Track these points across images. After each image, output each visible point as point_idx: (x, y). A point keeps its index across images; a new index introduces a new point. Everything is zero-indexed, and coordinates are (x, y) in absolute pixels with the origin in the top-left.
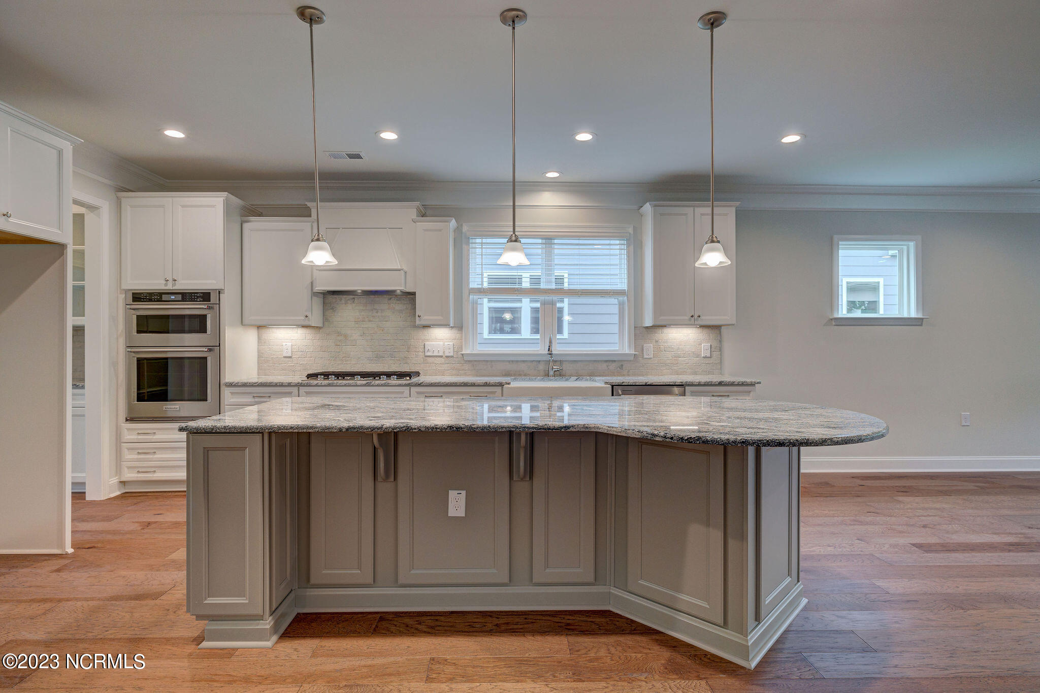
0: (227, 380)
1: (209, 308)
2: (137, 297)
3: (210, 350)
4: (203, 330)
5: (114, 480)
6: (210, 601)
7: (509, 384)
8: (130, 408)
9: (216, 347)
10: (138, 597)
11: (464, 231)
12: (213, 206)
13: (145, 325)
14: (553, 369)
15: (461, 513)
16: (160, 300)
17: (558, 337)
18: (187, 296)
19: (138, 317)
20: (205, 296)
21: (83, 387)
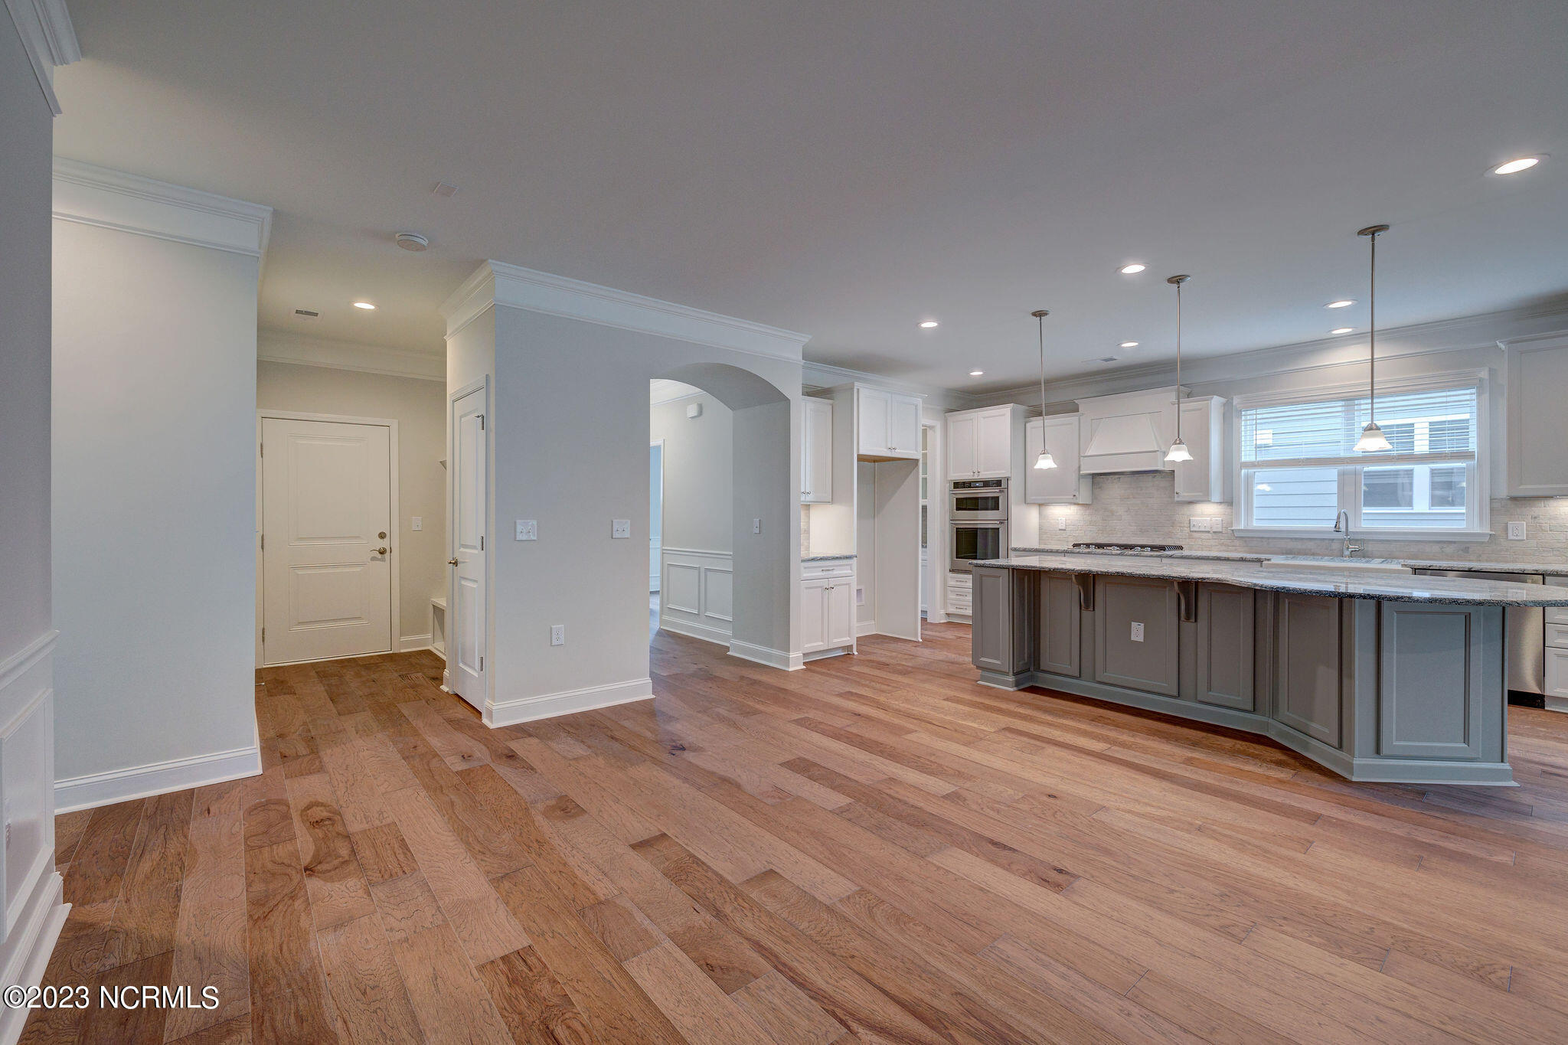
0: (1013, 546)
1: (1000, 491)
2: (957, 485)
3: (1001, 523)
4: (996, 508)
5: (943, 612)
6: (982, 659)
7: (1269, 560)
8: (952, 562)
9: (1005, 521)
10: (952, 663)
11: (1234, 404)
12: (1004, 415)
13: (962, 504)
14: (1348, 548)
15: (1141, 639)
16: (970, 487)
17: (1364, 511)
18: (986, 484)
19: (957, 499)
20: (998, 483)
21: (926, 547)
